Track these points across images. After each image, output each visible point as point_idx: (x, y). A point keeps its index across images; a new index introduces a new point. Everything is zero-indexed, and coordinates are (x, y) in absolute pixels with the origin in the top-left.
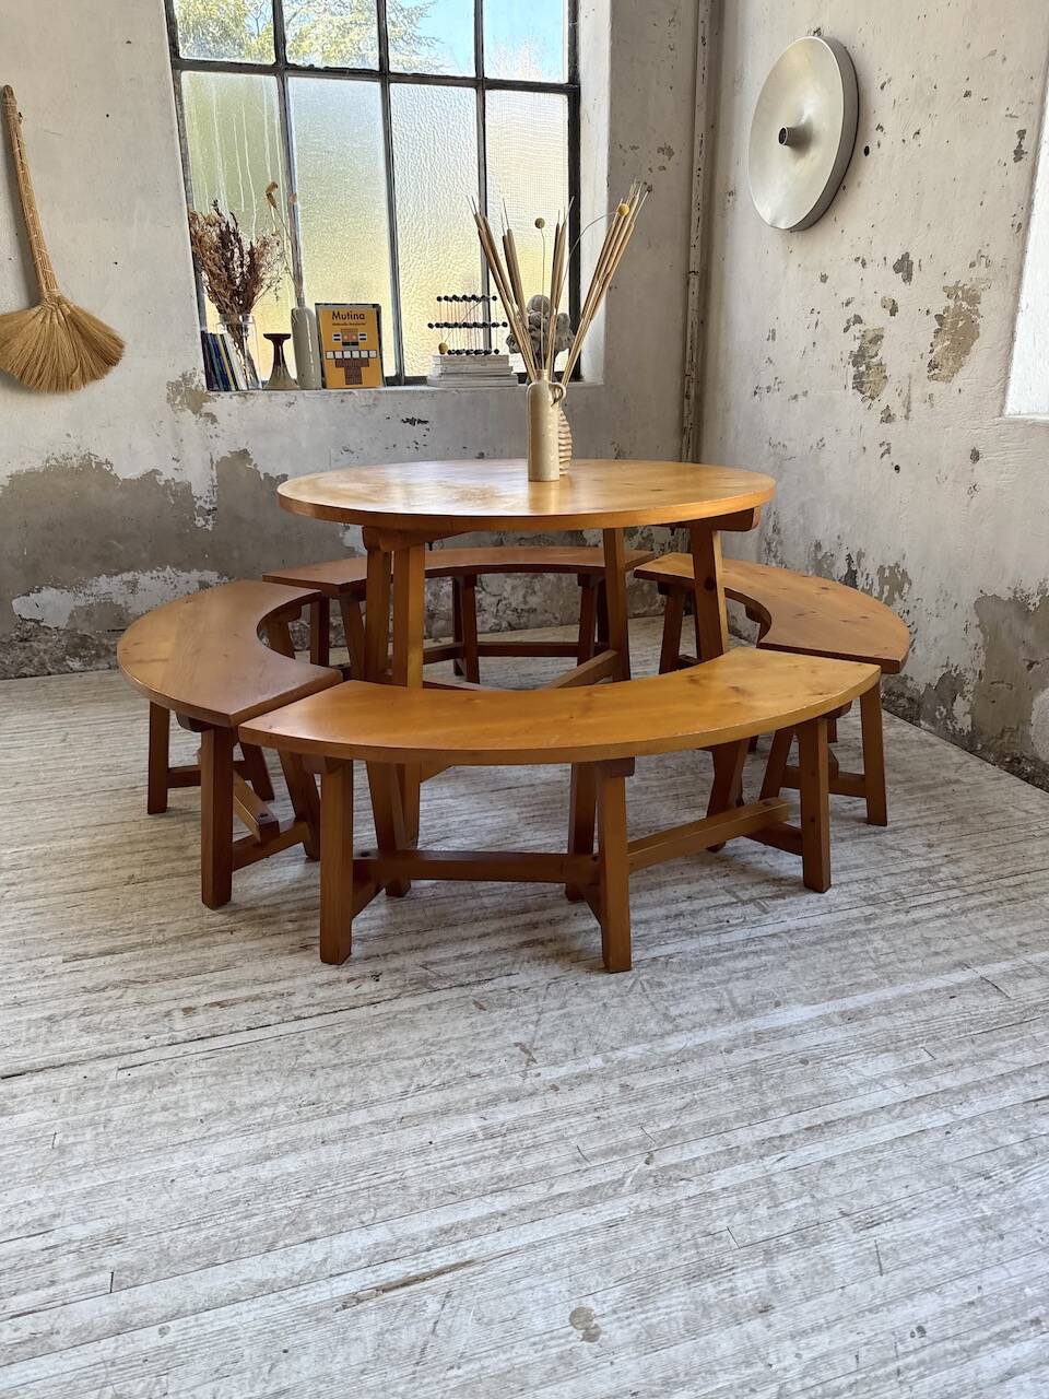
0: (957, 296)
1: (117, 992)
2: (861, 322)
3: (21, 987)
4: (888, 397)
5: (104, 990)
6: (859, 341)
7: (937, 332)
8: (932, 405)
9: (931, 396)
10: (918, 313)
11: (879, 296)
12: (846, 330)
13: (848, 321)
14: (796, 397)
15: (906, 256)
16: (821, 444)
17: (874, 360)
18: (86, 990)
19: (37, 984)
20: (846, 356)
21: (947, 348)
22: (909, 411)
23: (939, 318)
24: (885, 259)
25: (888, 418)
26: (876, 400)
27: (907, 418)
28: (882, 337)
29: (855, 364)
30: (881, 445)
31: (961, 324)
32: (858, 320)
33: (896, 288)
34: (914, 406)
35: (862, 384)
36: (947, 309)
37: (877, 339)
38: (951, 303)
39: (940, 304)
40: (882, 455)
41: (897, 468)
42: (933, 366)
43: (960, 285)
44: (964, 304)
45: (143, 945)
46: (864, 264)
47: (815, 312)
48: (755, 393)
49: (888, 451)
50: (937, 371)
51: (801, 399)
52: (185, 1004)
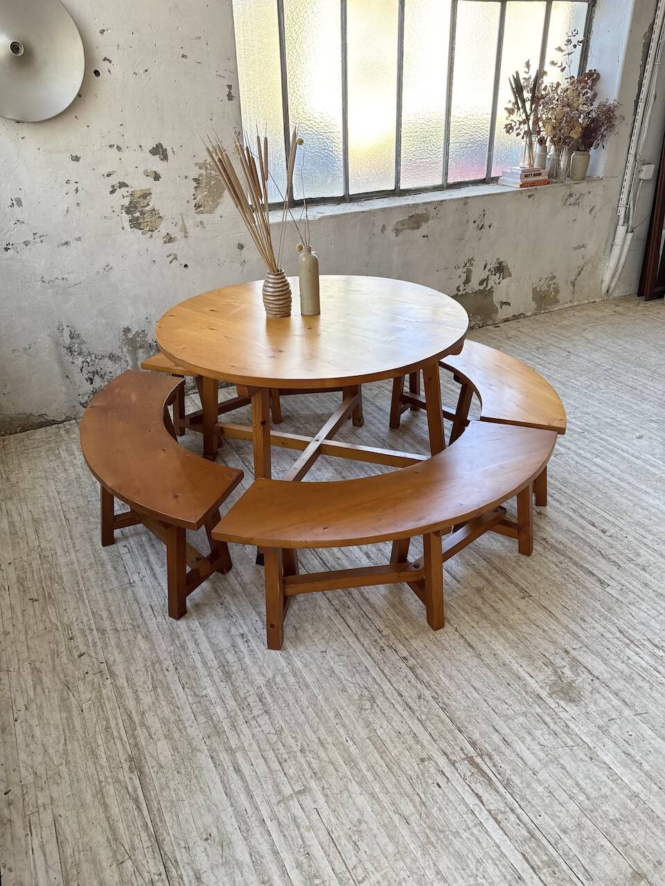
0: (206, 168)
1: (612, 557)
2: (127, 186)
3: (636, 591)
4: (164, 228)
5: (614, 562)
6: (129, 198)
7: (196, 188)
8: (204, 227)
9: (201, 223)
10: (178, 178)
11: (141, 169)
12: (112, 192)
13: (113, 187)
14: (67, 243)
15: (159, 146)
16: (108, 268)
17: (146, 208)
18: (619, 567)
19: (630, 587)
20: (118, 209)
21: (206, 196)
22: (186, 233)
23: (195, 180)
24: (140, 146)
25: (170, 239)
26: (156, 231)
27: (186, 237)
28: (151, 194)
29: (128, 212)
30: (168, 256)
31: (213, 182)
32: (122, 185)
33: (156, 164)
34: (190, 230)
35: (140, 224)
36: (201, 175)
37: (146, 195)
38: (203, 172)
39: (195, 173)
40: (171, 262)
41: (186, 266)
42: (197, 206)
43: (207, 162)
44: (213, 172)
45: (576, 563)
46: (119, 148)
47: (72, 182)
48: (7, 249)
49: (175, 258)
50: (201, 209)
51: (74, 244)
52: (601, 534)
